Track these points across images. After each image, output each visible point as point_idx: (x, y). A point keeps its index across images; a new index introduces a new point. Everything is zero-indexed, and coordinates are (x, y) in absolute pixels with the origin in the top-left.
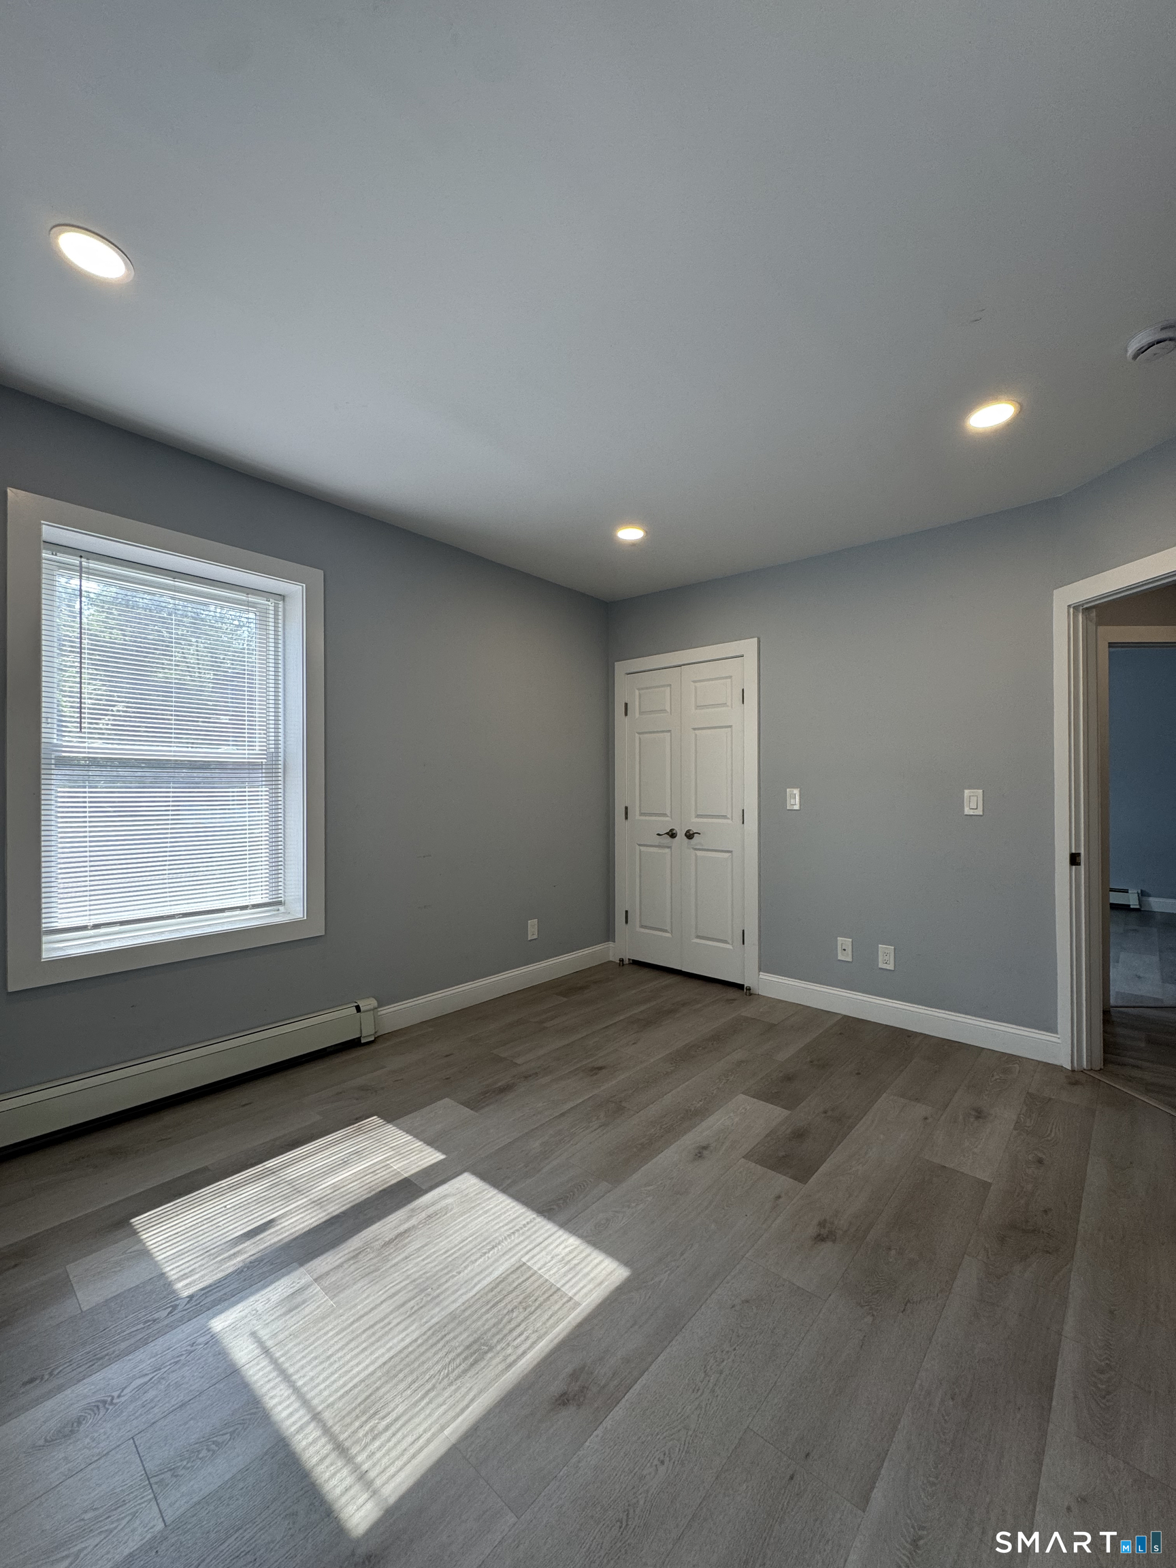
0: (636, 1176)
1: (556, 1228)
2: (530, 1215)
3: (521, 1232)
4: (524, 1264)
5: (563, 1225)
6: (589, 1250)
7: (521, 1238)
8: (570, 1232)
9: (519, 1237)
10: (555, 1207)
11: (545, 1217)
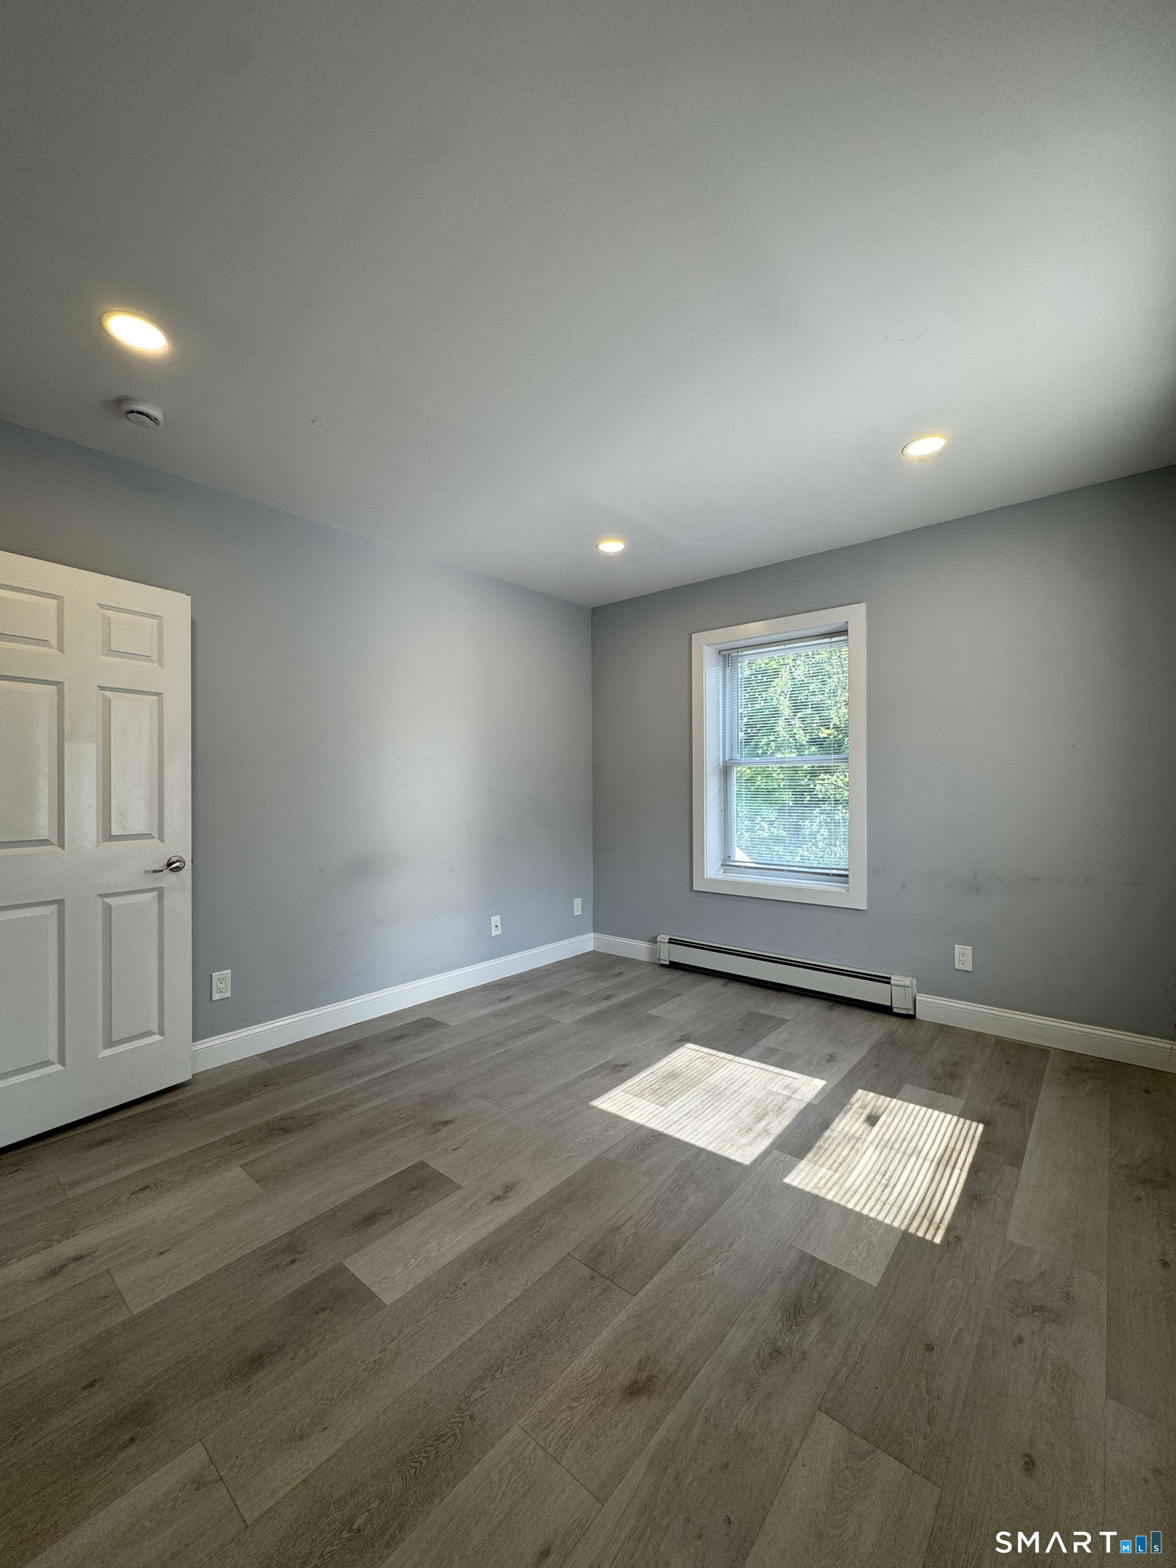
0: (579, 1165)
1: (646, 1125)
2: (668, 1132)
3: (672, 1122)
4: (662, 1106)
5: (641, 1127)
6: (619, 1113)
7: (671, 1118)
8: (635, 1123)
9: (673, 1119)
10: (652, 1139)
11: (658, 1132)
